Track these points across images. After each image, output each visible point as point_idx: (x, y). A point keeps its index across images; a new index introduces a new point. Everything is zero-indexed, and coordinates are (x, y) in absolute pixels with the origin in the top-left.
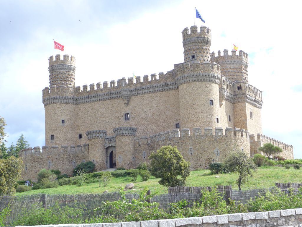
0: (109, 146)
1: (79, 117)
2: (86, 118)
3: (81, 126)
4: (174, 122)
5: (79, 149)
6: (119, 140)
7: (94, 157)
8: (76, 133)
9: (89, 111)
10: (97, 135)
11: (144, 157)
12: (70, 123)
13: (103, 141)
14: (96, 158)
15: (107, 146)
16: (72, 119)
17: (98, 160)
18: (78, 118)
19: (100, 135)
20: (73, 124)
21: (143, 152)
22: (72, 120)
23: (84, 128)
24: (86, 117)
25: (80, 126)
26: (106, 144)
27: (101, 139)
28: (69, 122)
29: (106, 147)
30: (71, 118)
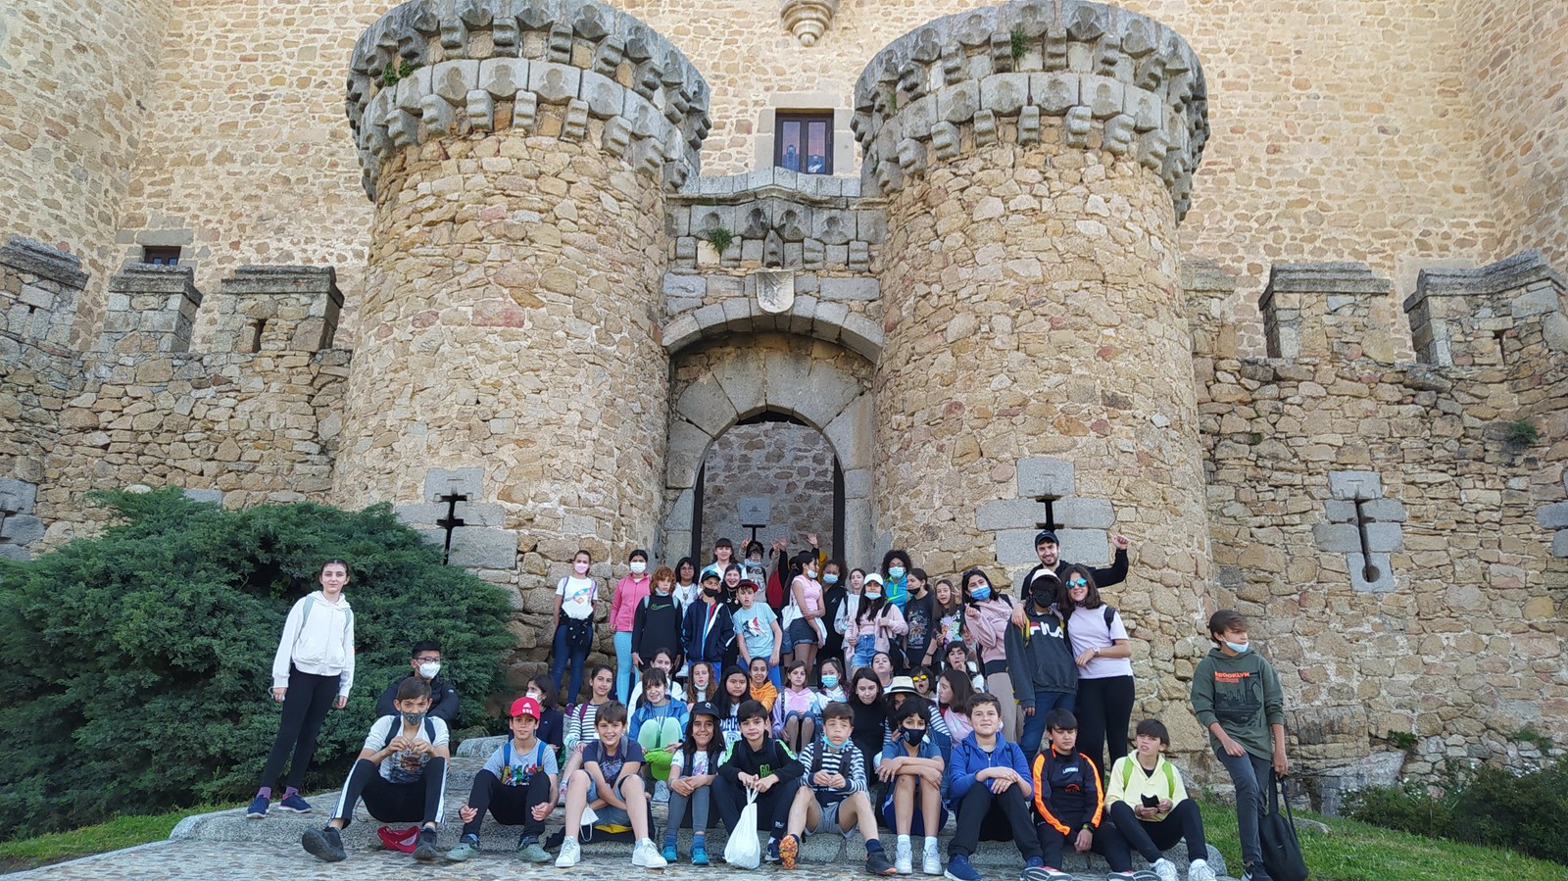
0: (738, 310)
1: (183, 70)
2: (283, 90)
3: (200, 161)
4: (1404, 254)
5: (155, 319)
6: (1025, 201)
7: (476, 428)
8: (108, 221)
9: (331, 26)
10: (593, 79)
11: (1370, 574)
12: (64, 76)
13: (645, 222)
14: (507, 453)
15: (712, 316)
16: (98, 50)
17: (549, 498)
18: (177, 78)
19: (625, 103)
20: (98, 103)
21: (1347, 484)
22: (89, 58)
23: (227, 184)
24: (279, 81)
25: (176, 163)
26: (696, 283)
27: (624, 178)
28: (47, 62)
29: (680, 330)
30: (85, 37)
